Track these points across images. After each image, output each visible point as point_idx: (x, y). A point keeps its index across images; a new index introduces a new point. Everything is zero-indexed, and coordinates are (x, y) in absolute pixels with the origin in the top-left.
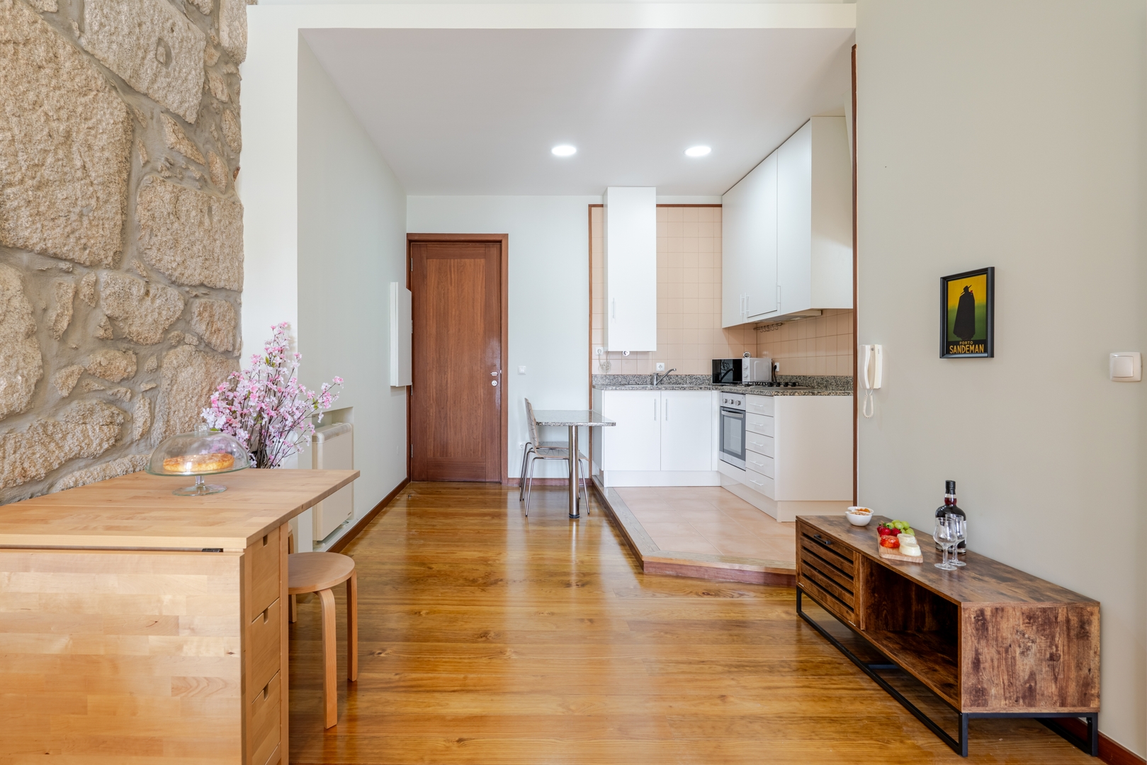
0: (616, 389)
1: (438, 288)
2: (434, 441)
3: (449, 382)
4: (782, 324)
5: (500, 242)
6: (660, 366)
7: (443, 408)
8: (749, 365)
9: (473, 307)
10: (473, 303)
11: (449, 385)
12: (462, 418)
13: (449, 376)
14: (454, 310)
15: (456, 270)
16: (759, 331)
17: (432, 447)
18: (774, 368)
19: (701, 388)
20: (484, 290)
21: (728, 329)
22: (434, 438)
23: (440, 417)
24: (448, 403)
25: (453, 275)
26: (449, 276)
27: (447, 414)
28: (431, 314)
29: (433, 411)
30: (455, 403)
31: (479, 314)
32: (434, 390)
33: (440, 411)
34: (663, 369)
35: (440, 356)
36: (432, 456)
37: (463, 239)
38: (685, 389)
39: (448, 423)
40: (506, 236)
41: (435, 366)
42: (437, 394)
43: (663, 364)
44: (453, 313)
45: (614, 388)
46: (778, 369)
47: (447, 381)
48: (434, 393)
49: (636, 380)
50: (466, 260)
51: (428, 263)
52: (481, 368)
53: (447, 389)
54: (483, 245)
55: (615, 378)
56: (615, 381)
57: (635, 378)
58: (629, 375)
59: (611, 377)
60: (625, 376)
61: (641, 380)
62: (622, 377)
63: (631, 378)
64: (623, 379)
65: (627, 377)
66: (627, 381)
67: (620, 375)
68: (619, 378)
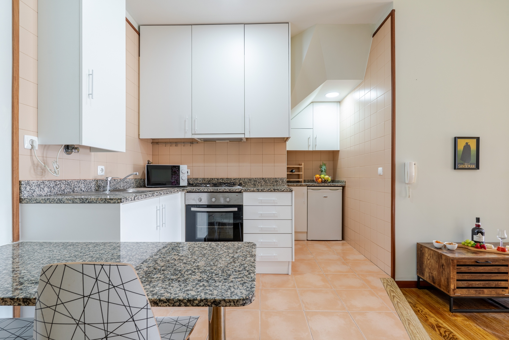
6: (102, 170)
34: (103, 173)
43: (103, 167)
55: (56, 185)
56: (56, 189)
57: (80, 184)
58: (74, 180)
59: (52, 184)
60: (69, 182)
61: (86, 187)
62: (65, 183)
63: (76, 184)
64: (66, 185)
65: (72, 182)
66: (71, 188)
67: (63, 180)
68: (62, 184)
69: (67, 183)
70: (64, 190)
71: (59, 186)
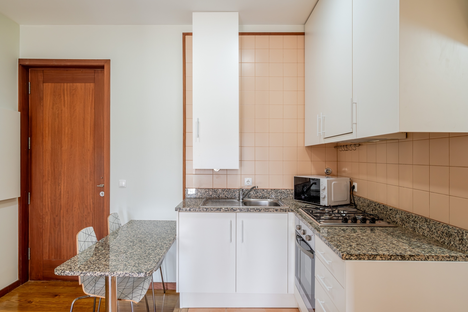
0: (190, 210)
1: (53, 109)
2: (49, 245)
3: (62, 192)
4: (360, 145)
5: (102, 67)
6: (248, 181)
7: (57, 216)
8: (326, 186)
9: (84, 126)
10: (84, 122)
11: (62, 196)
12: (73, 225)
13: (62, 187)
14: (67, 128)
15: (69, 93)
16: (339, 149)
17: (47, 250)
18: (352, 188)
19: (277, 210)
20: (93, 110)
21: (312, 148)
22: (49, 242)
23: (55, 224)
24: (62, 211)
25: (66, 97)
26: (62, 98)
27: (60, 221)
28: (47, 132)
29: (48, 219)
30: (67, 211)
31: (89, 133)
32: (49, 200)
33: (54, 219)
34: (250, 183)
35: (54, 169)
36: (47, 258)
37: (69, 64)
38: (260, 211)
39: (62, 230)
40: (108, 61)
41: (50, 178)
42: (51, 203)
43: (250, 179)
44: (66, 131)
45: (188, 209)
46: (356, 190)
47: (61, 192)
48: (49, 202)
49: (226, 193)
50: (78, 84)
51: (45, 86)
52: (90, 180)
53: (60, 199)
54: (92, 71)
55: (206, 192)
56: (206, 194)
57: (225, 192)
58: (219, 189)
59: (203, 191)
60: (215, 190)
61: (230, 194)
62: (212, 191)
63: (221, 192)
64: (213, 192)
65: (217, 191)
66: (217, 195)
67: (211, 189)
68: (210, 191)
69: (213, 191)
70: (211, 195)
71: (207, 193)
